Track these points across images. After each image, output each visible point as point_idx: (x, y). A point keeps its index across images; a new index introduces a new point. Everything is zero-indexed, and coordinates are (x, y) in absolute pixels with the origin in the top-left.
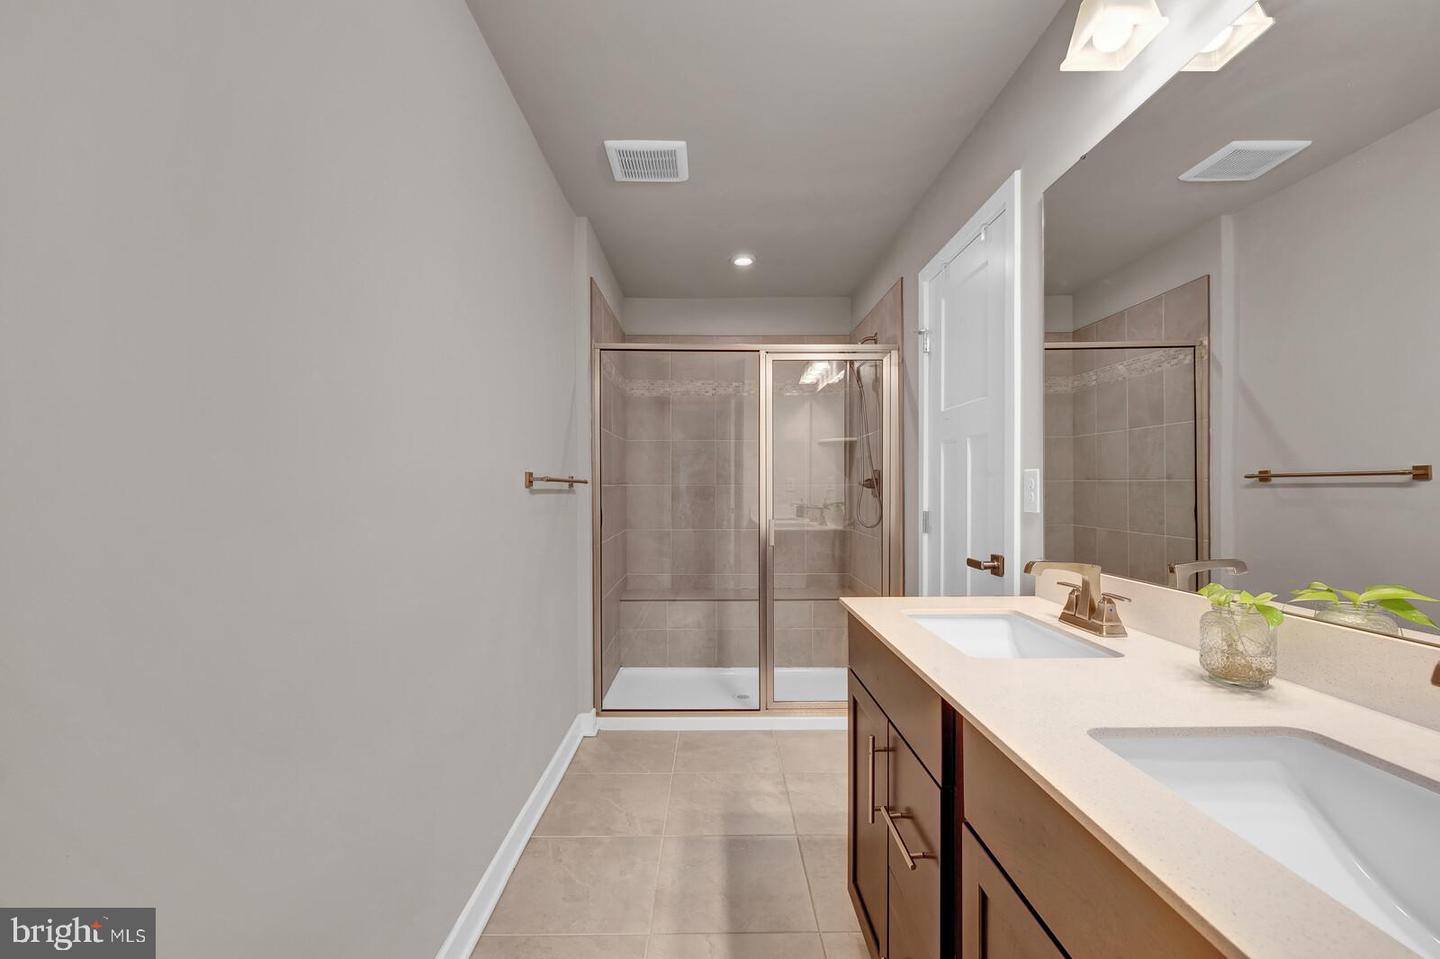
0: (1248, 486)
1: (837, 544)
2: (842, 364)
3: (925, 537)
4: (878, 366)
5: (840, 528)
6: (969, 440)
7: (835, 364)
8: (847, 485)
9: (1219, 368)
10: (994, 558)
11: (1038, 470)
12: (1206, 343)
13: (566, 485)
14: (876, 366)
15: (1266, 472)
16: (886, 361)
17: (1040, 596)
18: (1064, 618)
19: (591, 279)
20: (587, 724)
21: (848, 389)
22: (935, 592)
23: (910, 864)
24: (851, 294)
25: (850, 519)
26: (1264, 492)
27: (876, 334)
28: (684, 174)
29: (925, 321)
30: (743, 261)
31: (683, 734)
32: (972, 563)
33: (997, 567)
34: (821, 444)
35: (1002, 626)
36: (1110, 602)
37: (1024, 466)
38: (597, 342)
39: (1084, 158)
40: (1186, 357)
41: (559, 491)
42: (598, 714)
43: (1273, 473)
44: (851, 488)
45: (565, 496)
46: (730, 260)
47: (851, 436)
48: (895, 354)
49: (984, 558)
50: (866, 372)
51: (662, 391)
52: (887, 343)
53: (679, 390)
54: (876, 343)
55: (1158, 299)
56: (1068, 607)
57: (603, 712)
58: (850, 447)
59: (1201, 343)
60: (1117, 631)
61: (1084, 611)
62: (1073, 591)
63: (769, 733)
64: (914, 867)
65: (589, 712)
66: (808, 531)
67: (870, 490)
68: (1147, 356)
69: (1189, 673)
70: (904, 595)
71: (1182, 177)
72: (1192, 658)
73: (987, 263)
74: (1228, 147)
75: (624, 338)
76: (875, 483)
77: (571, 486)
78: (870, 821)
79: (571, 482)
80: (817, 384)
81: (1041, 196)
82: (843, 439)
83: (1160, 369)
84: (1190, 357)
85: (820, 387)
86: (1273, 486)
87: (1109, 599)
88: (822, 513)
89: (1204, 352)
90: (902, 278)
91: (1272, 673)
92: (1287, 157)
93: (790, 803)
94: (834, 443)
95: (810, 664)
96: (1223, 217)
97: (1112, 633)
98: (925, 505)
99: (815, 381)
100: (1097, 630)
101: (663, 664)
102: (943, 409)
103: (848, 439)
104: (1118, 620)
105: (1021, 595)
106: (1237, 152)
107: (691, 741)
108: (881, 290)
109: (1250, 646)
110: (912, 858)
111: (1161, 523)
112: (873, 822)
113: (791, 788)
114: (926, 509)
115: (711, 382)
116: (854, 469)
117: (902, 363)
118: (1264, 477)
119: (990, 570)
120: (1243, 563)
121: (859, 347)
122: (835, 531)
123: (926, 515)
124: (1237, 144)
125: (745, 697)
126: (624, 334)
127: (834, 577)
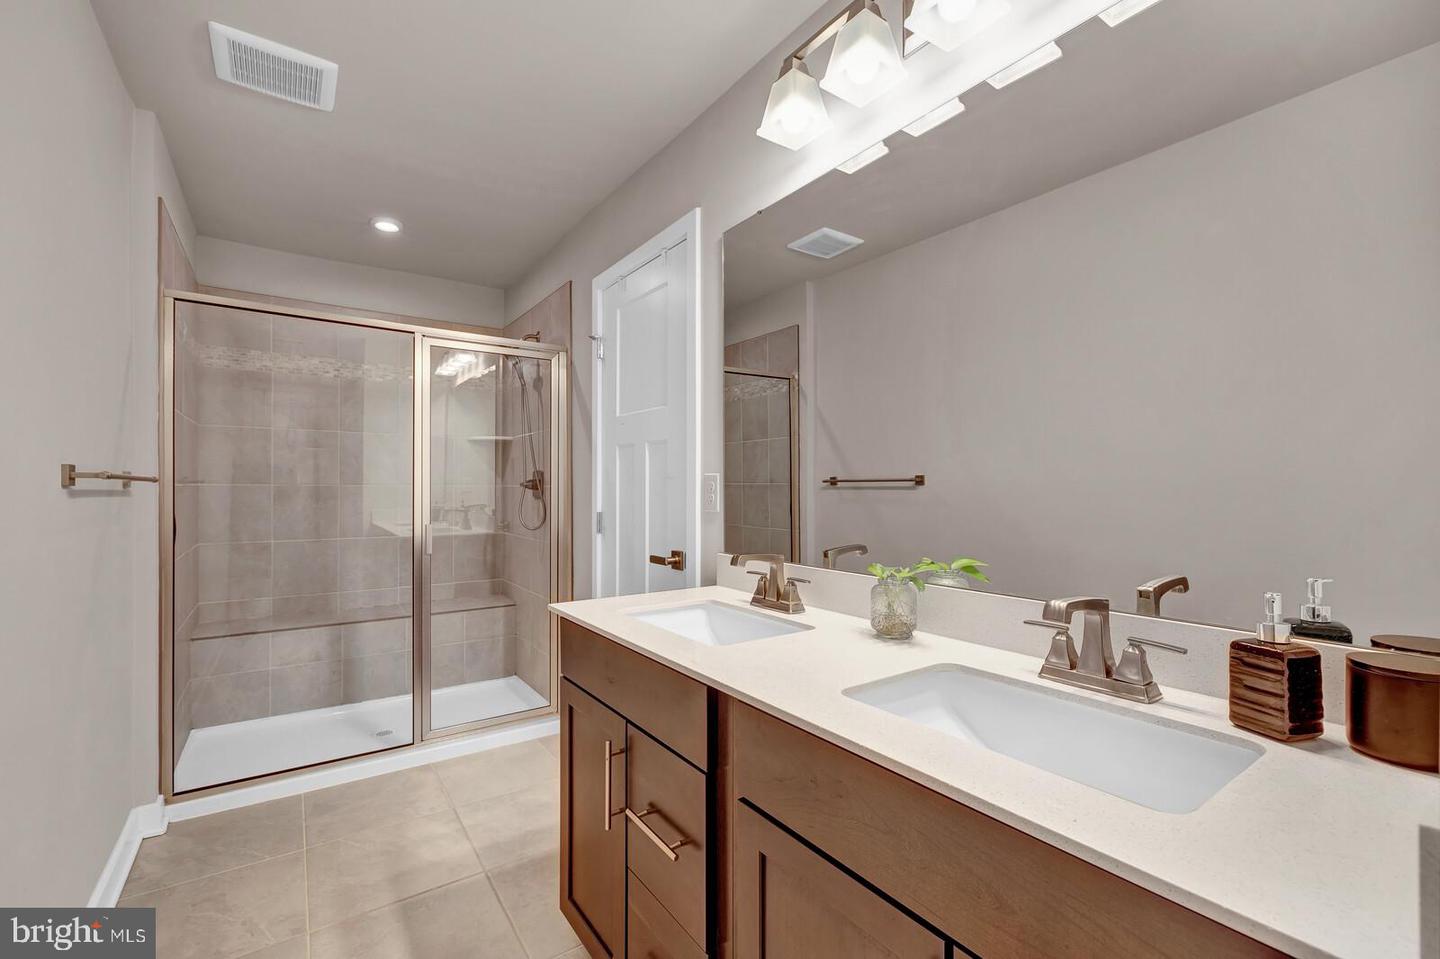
0: (824, 488)
1: (489, 548)
2: (491, 358)
3: (599, 536)
4: (542, 365)
5: (491, 531)
6: (646, 445)
7: (481, 358)
8: (500, 486)
9: (805, 397)
10: (675, 554)
11: (718, 474)
12: (796, 377)
13: (118, 484)
14: (538, 365)
15: (834, 478)
16: (554, 361)
17: (722, 585)
18: (755, 601)
19: (160, 199)
20: (150, 819)
21: (501, 386)
22: (609, 593)
23: (672, 856)
24: (508, 288)
25: (503, 522)
26: (833, 492)
27: (538, 333)
28: (328, 101)
29: (599, 330)
30: (387, 226)
31: (308, 796)
32: (655, 560)
33: (678, 561)
34: (470, 441)
35: (700, 616)
36: (793, 585)
37: (705, 468)
38: (167, 287)
39: (760, 212)
40: (783, 387)
41: (110, 493)
42: (167, 802)
43: (839, 479)
44: (504, 491)
45: (116, 500)
46: (369, 222)
47: (504, 434)
48: (563, 356)
49: (666, 554)
50: (528, 370)
51: (258, 365)
52: (551, 342)
53: (287, 365)
54: (538, 341)
55: (764, 338)
56: (758, 592)
57: (174, 796)
58: (503, 449)
59: (794, 377)
60: (799, 609)
61: (773, 596)
62: (762, 578)
63: (426, 768)
64: (676, 859)
65: (154, 801)
66: (456, 537)
67: (531, 491)
68: (755, 383)
69: (862, 633)
70: (572, 600)
71: (789, 246)
72: (866, 624)
73: (666, 284)
74: (819, 231)
75: (197, 288)
76: (537, 485)
77: (125, 486)
78: (607, 828)
79: (127, 479)
80: (456, 376)
81: (721, 236)
82: (494, 438)
83: (764, 394)
84: (786, 387)
85: (460, 381)
86: (839, 488)
87: (792, 582)
88: (466, 516)
89: (796, 384)
90: (571, 282)
91: (914, 627)
92: (849, 248)
93: (468, 838)
94: (487, 441)
95: (462, 681)
96: (807, 283)
97: (795, 612)
98: (599, 506)
99: (454, 373)
100: (786, 609)
101: (263, 712)
102: (618, 415)
103: (501, 438)
104: (800, 600)
105: (702, 586)
106: (826, 236)
107: (321, 803)
108: (543, 289)
109: (902, 610)
110: (672, 850)
111: (767, 518)
112: (610, 827)
113: (466, 822)
114: (599, 510)
115: (333, 361)
116: (509, 469)
117: (570, 366)
118: (833, 482)
119: (670, 566)
120: (865, 547)
121: (520, 342)
122: (487, 535)
123: (600, 515)
124: (826, 230)
125: (387, 733)
126: (196, 283)
127: (486, 583)
